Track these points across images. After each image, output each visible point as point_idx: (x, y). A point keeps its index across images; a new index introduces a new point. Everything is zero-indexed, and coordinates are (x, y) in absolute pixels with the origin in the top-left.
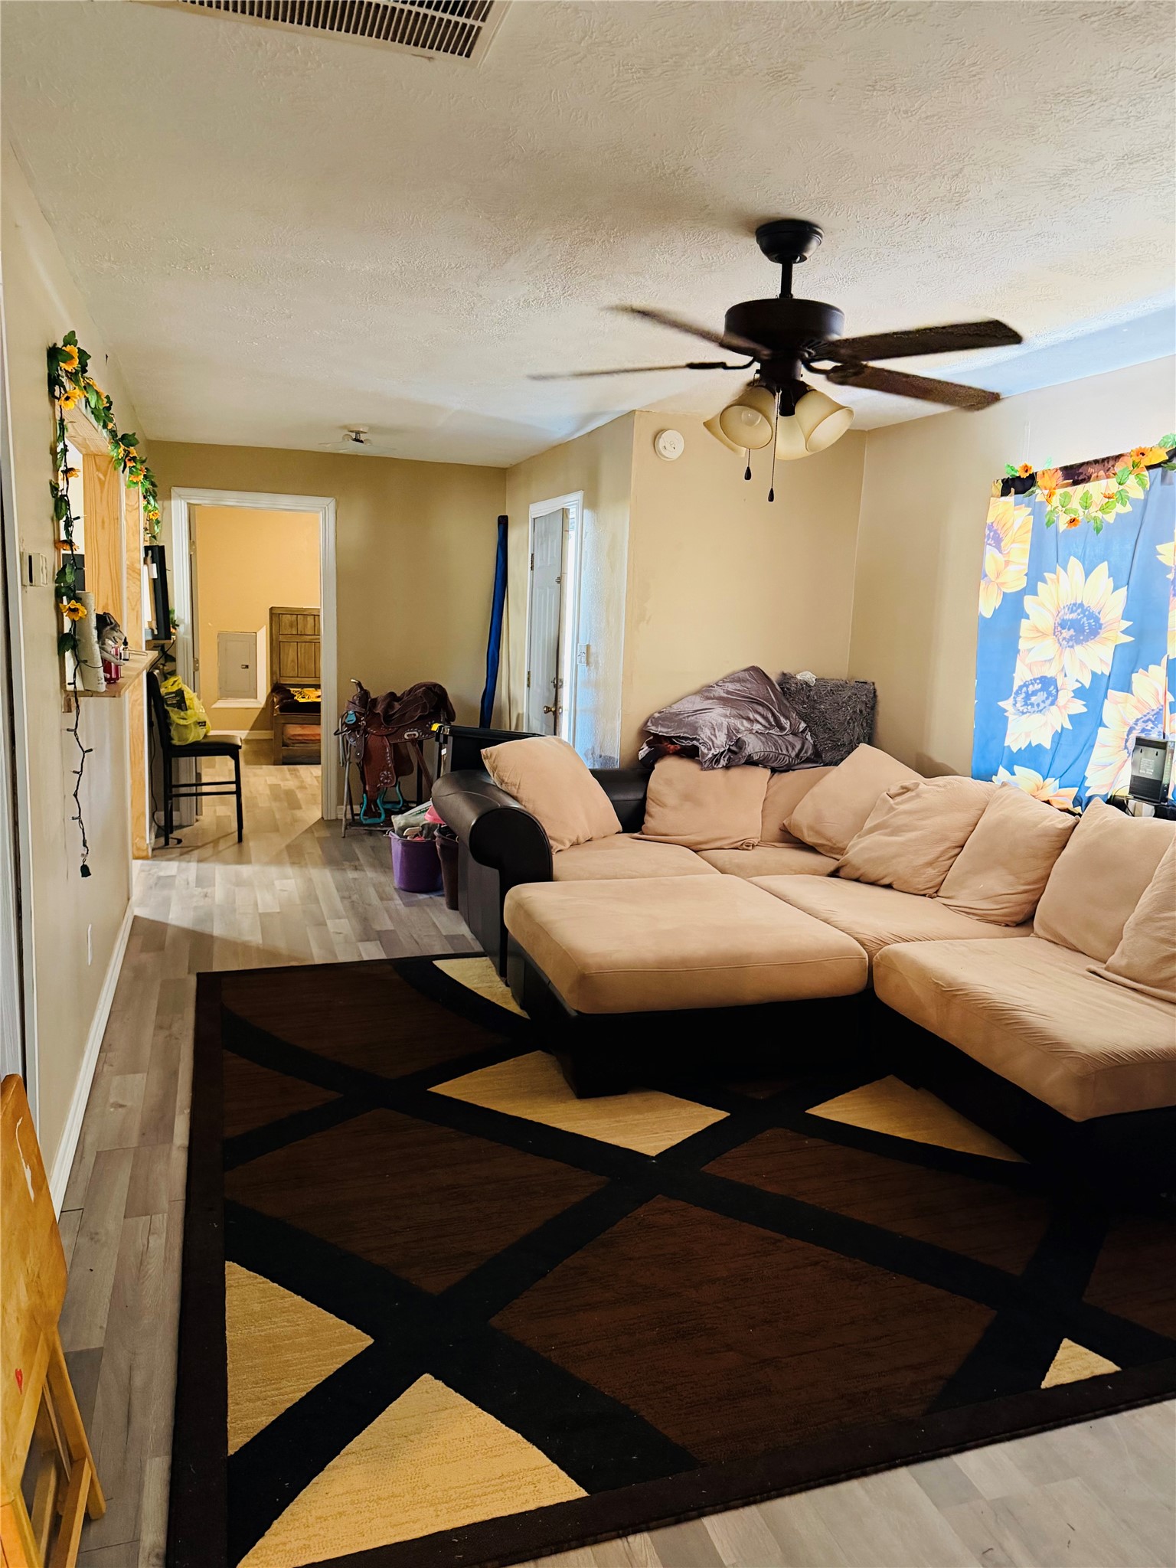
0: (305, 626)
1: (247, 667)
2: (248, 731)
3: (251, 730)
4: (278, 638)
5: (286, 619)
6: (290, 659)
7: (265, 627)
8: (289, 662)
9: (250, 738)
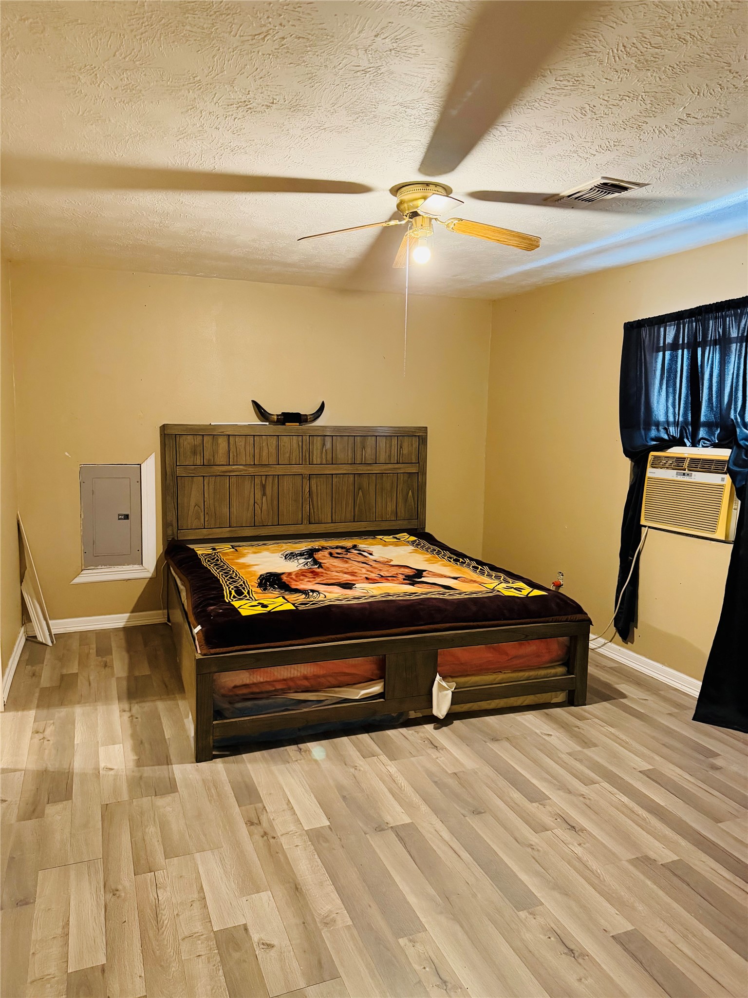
0: (214, 453)
1: (127, 517)
2: (128, 615)
3: (132, 612)
4: (173, 472)
5: (187, 442)
6: (192, 504)
7: (153, 457)
8: (192, 508)
9: (132, 624)
